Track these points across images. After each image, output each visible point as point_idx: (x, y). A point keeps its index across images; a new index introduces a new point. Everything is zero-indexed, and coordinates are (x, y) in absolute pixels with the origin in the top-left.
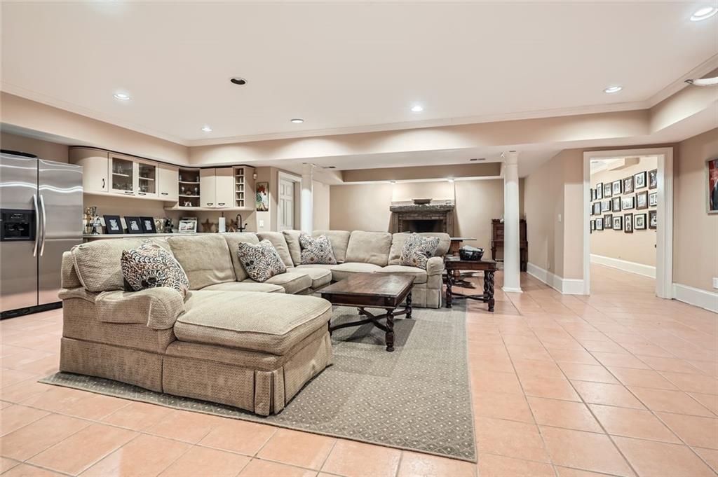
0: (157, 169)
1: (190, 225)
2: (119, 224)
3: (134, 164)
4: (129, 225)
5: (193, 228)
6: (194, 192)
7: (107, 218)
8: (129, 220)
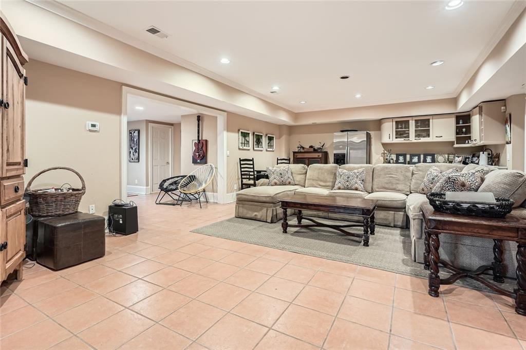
0: (431, 121)
1: (460, 159)
2: (405, 159)
3: (410, 122)
4: (411, 159)
5: (461, 162)
6: (463, 132)
7: (398, 156)
8: (412, 156)
